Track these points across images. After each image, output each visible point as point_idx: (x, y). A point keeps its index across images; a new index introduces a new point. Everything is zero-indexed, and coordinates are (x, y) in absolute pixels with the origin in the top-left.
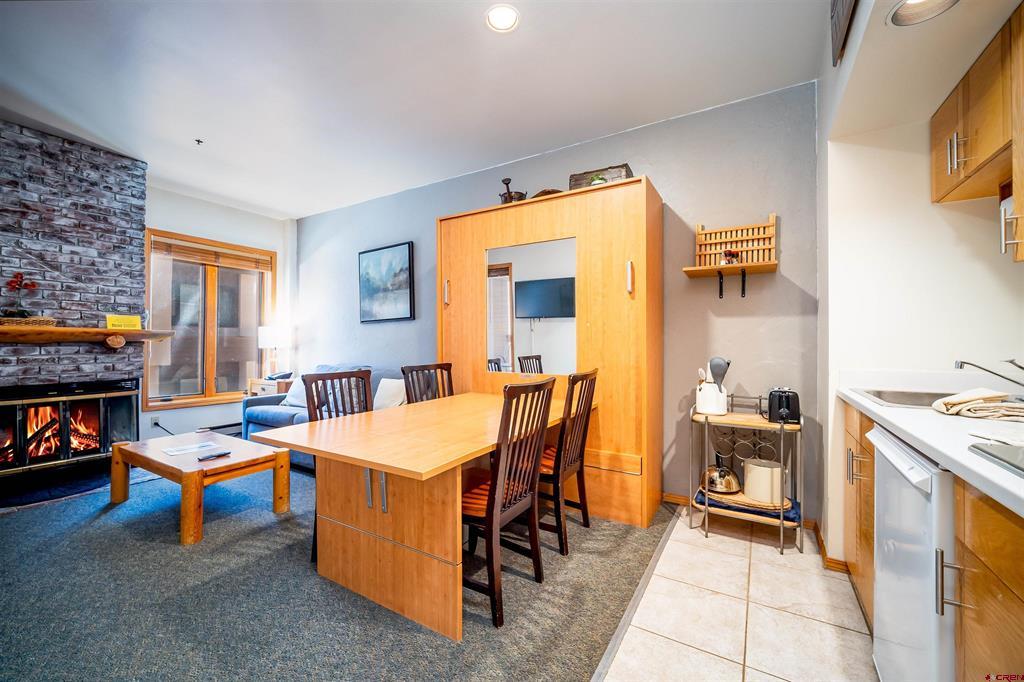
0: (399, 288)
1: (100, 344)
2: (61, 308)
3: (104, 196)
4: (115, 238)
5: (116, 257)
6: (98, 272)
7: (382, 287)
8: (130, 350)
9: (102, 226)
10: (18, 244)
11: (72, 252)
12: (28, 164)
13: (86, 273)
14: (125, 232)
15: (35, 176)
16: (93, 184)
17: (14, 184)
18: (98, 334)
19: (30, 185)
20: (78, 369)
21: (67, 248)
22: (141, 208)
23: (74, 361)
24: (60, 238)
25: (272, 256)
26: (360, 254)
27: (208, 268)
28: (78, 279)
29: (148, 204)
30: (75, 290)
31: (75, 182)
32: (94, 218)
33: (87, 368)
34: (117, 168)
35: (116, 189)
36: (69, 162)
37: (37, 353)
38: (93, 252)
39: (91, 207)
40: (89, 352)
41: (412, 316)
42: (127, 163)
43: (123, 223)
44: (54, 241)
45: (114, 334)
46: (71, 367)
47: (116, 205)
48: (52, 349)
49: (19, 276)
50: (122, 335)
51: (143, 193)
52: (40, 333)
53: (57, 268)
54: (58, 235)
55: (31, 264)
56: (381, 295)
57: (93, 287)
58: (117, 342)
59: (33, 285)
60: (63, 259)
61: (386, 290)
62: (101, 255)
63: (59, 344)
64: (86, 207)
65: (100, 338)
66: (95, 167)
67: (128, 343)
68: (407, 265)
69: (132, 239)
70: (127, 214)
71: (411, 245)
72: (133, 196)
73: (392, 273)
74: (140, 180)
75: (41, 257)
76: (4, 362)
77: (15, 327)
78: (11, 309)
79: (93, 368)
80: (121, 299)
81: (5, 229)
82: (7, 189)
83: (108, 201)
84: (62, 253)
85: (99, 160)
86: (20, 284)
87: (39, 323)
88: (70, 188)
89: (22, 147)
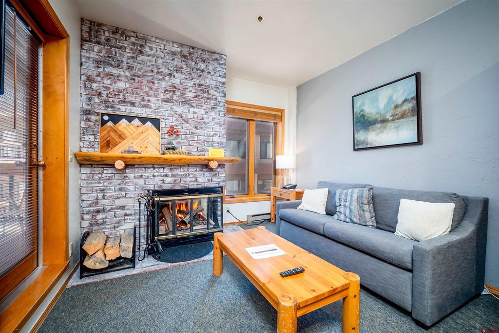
1: (205, 166)
2: (189, 145)
3: (207, 78)
4: (212, 102)
5: (212, 114)
6: (205, 123)
8: (219, 170)
9: (206, 95)
10: (172, 109)
11: (194, 112)
12: (176, 63)
13: (200, 124)
14: (216, 99)
15: (178, 70)
16: (203, 71)
17: (170, 75)
18: (205, 159)
19: (177, 75)
20: (196, 180)
21: (192, 110)
22: (224, 84)
23: (195, 176)
24: (188, 104)
28: (196, 128)
29: (227, 81)
30: (195, 134)
31: (195, 71)
32: (203, 91)
33: (200, 180)
34: (213, 60)
35: (212, 73)
36: (192, 60)
37: (179, 172)
38: (203, 112)
39: (202, 85)
40: (202, 170)
42: (217, 56)
43: (216, 93)
44: (187, 106)
45: (212, 160)
46: (193, 179)
47: (213, 83)
48: (186, 169)
49: (172, 127)
50: (216, 160)
51: (225, 74)
52: (180, 160)
53: (187, 122)
54: (187, 102)
55: (177, 120)
57: (202, 132)
58: (213, 165)
59: (178, 132)
60: (190, 116)
62: (206, 113)
63: (189, 165)
64: (200, 85)
65: (206, 162)
66: (203, 61)
67: (219, 166)
69: (220, 102)
70: (217, 88)
72: (220, 76)
74: (223, 66)
75: (181, 116)
76: (166, 176)
77: (169, 156)
78: (169, 146)
79: (203, 180)
80: (216, 139)
81: (166, 101)
82: (167, 78)
83: (209, 80)
84: (189, 112)
85: (205, 57)
86: (172, 132)
87: (180, 153)
88: (193, 75)
89: (173, 54)
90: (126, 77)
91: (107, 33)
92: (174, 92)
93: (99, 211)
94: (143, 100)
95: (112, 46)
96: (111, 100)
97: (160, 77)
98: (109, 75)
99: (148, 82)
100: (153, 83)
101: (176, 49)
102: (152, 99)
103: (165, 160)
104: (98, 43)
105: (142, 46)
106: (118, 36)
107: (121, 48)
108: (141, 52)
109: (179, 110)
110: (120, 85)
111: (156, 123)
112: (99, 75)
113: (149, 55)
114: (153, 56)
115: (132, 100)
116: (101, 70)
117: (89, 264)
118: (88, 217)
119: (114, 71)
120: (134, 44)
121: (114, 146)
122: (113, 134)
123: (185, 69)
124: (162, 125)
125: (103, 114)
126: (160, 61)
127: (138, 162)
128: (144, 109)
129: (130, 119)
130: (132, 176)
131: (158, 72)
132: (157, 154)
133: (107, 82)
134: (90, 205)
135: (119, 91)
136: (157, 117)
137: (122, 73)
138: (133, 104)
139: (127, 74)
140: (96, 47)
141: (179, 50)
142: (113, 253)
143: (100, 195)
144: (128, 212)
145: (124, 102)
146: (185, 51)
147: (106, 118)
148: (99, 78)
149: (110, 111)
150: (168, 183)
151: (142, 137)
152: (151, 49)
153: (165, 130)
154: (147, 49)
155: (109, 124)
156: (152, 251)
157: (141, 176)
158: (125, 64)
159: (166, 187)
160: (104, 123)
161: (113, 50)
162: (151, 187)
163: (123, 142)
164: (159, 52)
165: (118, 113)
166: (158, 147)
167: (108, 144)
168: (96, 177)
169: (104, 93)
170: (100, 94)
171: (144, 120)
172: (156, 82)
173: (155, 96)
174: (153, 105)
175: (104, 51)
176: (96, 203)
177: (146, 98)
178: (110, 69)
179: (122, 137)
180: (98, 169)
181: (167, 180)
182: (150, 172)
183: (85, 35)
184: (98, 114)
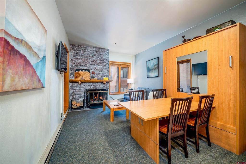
0: (155, 69)
2: (98, 77)
3: (103, 57)
4: (105, 64)
5: (105, 67)
6: (102, 70)
7: (151, 69)
8: (107, 84)
9: (103, 62)
10: (93, 66)
11: (99, 67)
12: (94, 53)
13: (101, 70)
14: (106, 63)
15: (95, 55)
16: (102, 55)
17: (93, 57)
18: (102, 81)
19: (94, 57)
20: (100, 87)
21: (99, 66)
22: (108, 58)
23: (100, 86)
24: (98, 65)
25: (130, 64)
26: (147, 61)
27: (119, 67)
28: (100, 71)
29: (109, 57)
30: (100, 73)
31: (100, 55)
32: (102, 61)
33: (101, 87)
34: (105, 51)
35: (105, 55)
36: (99, 52)
37: (95, 84)
38: (102, 67)
39: (102, 59)
40: (101, 84)
41: (158, 76)
42: (106, 50)
43: (106, 61)
44: (97, 65)
45: (104, 81)
46: (99, 86)
47: (105, 58)
49: (93, 72)
50: (105, 81)
51: (108, 55)
52: (95, 81)
53: (97, 70)
54: (97, 64)
55: (94, 70)
56: (151, 71)
57: (102, 73)
58: (105, 82)
59: (95, 73)
60: (98, 68)
61: (152, 70)
62: (103, 67)
63: (98, 83)
64: (101, 59)
65: (102, 82)
66: (102, 52)
67: (106, 82)
68: (157, 63)
69: (107, 64)
70: (106, 59)
71: (158, 58)
72: (107, 56)
73: (154, 66)
74: (108, 53)
75: (96, 68)
76: (91, 85)
77: (92, 80)
78: (92, 77)
79: (102, 87)
80: (106, 75)
81: (92, 64)
82: (92, 58)
83: (104, 58)
84: (98, 67)
85: (103, 51)
86: (93, 73)
87: (95, 79)
88: (99, 56)
89: (94, 51)
90: (81, 59)
91: (76, 47)
92: (94, 61)
93: (74, 95)
94: (85, 64)
95: (77, 51)
96: (77, 65)
97: (90, 58)
98: (77, 58)
99: (87, 59)
100: (88, 59)
101: (94, 49)
102: (88, 64)
103: (91, 81)
104: (74, 50)
105: (85, 50)
106: (79, 48)
107: (80, 51)
108: (85, 51)
109: (95, 66)
110: (80, 61)
111: (89, 71)
112: (74, 59)
113: (87, 52)
114: (88, 52)
115: (83, 65)
116: (75, 57)
117: (73, 107)
118: (71, 96)
119: (78, 57)
120: (83, 49)
121: (78, 78)
122: (78, 74)
123: (97, 55)
124: (90, 71)
125: (75, 69)
126: (90, 53)
127: (84, 82)
128: (86, 67)
129: (82, 70)
130: (82, 85)
131: (89, 56)
132: (89, 79)
133: (76, 60)
134: (72, 93)
135: (79, 63)
136: (89, 69)
137: (80, 58)
138: (83, 66)
139: (81, 58)
140: (74, 51)
141: (95, 49)
142: (78, 105)
143: (74, 91)
144: (81, 95)
145: (80, 65)
146: (97, 49)
147: (76, 70)
148: (74, 60)
149: (77, 68)
150: (92, 88)
151: (85, 75)
152: (87, 50)
153: (91, 73)
154: (86, 50)
155: (77, 71)
156: (88, 106)
157: (85, 86)
158: (81, 55)
159: (91, 89)
160: (75, 71)
161: (78, 51)
162: (88, 89)
163: (80, 76)
164: (90, 51)
165: (79, 69)
166: (89, 77)
167: (76, 77)
168: (74, 86)
169: (75, 63)
170: (74, 64)
171: (85, 70)
172: (89, 59)
173: (89, 63)
174: (88, 66)
175: (75, 52)
176: (74, 93)
177: (86, 64)
178: (77, 57)
179: (80, 75)
180: (74, 83)
181: (92, 87)
182: (87, 84)
183: (71, 48)
184: (74, 69)
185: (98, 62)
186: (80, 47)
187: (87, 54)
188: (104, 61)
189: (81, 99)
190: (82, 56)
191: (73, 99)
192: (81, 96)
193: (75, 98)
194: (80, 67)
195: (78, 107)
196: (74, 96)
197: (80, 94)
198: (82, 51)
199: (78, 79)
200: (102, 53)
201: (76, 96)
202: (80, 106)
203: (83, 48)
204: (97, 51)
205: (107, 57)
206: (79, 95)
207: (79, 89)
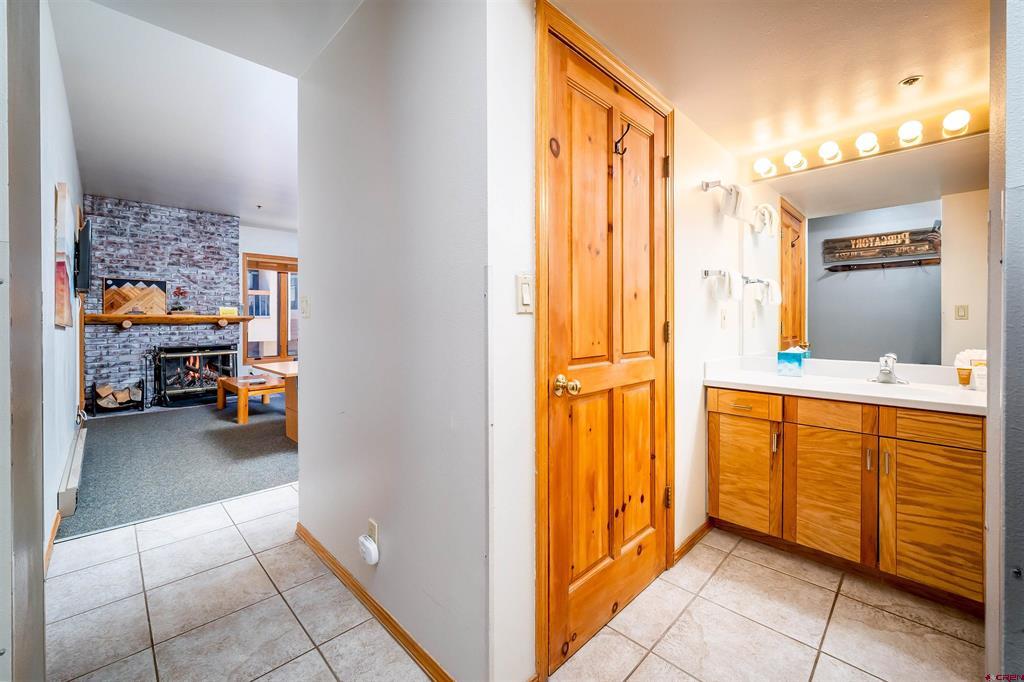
1: (215, 324)
2: (198, 305)
3: (217, 240)
4: (224, 263)
5: (224, 274)
6: (215, 283)
8: (232, 327)
9: (217, 257)
10: (179, 271)
11: (203, 273)
12: (182, 228)
13: (210, 284)
14: (228, 259)
15: (185, 234)
16: (213, 234)
17: (176, 239)
18: (215, 318)
19: (183, 239)
20: (206, 338)
21: (200, 271)
22: (237, 244)
23: (205, 333)
28: (205, 288)
29: (240, 242)
30: (204, 294)
31: (204, 234)
33: (211, 338)
34: (224, 223)
35: (223, 235)
36: (200, 223)
37: (187, 329)
38: (213, 273)
39: (212, 247)
40: (212, 328)
42: (229, 219)
43: (228, 254)
44: (195, 268)
45: (222, 319)
46: (203, 337)
47: (224, 245)
48: (194, 327)
49: (178, 288)
50: (227, 319)
51: (238, 235)
52: (188, 319)
53: (195, 283)
54: (195, 264)
55: (184, 281)
57: (213, 291)
58: (224, 323)
59: (185, 293)
60: (199, 277)
62: (217, 273)
63: (197, 324)
64: (209, 247)
65: (215, 321)
66: (213, 224)
67: (229, 323)
70: (229, 249)
72: (232, 238)
74: (236, 228)
75: (188, 278)
76: (173, 334)
77: (175, 315)
78: (175, 306)
79: (213, 338)
80: (227, 298)
81: (172, 264)
82: (173, 243)
83: (219, 243)
84: (198, 274)
85: (215, 220)
86: (179, 293)
87: (188, 313)
88: (201, 238)
89: (180, 219)
90: (130, 244)
91: (109, 206)
92: (181, 255)
93: (102, 366)
94: (147, 264)
95: (115, 217)
96: (114, 265)
97: (166, 242)
98: (113, 243)
99: (153, 247)
100: (158, 248)
101: (183, 214)
102: (157, 263)
103: (172, 319)
104: (101, 215)
105: (145, 215)
106: (120, 208)
107: (124, 217)
108: (145, 221)
109: (186, 271)
110: (124, 252)
111: (162, 285)
112: (102, 244)
113: (154, 223)
114: (158, 223)
115: (137, 264)
116: (104, 239)
117: (102, 403)
118: (91, 371)
119: (118, 240)
120: (137, 213)
121: (118, 308)
122: (117, 297)
123: (193, 233)
124: (168, 287)
125: (107, 279)
126: (165, 227)
127: (144, 321)
128: (149, 273)
129: (134, 282)
130: (137, 334)
131: (163, 238)
132: (162, 314)
133: (110, 250)
134: (95, 361)
135: (123, 257)
136: (163, 280)
137: (126, 241)
138: (137, 268)
139: (131, 241)
140: (99, 219)
141: (186, 215)
142: (123, 397)
143: (104, 352)
144: (133, 368)
145: (128, 267)
146: (193, 215)
147: (110, 282)
148: (102, 247)
149: (114, 276)
150: (175, 341)
151: (148, 297)
152: (156, 217)
153: (172, 291)
154: (151, 217)
155: (114, 287)
156: (160, 401)
157: (146, 334)
158: (128, 231)
159: (173, 344)
160: (108, 287)
161: (116, 220)
162: (157, 345)
163: (127, 304)
164: (164, 219)
165: (122, 277)
166: (164, 307)
167: (112, 306)
168: (100, 335)
169: (107, 260)
170: (103, 261)
171: (149, 283)
172: (161, 247)
173: (161, 260)
174: (158, 269)
175: (107, 222)
176: (101, 359)
177: (151, 263)
178: (112, 238)
179: (126, 299)
180: (100, 328)
181: (174, 338)
182: (156, 330)
183: (88, 209)
184: (102, 279)
185: (197, 257)
186: (125, 206)
187: (155, 228)
188: (222, 253)
189: (134, 379)
190: (133, 235)
191: (99, 382)
192: (130, 370)
193: (108, 377)
194: (126, 273)
195: (120, 404)
196: (104, 371)
197: (127, 363)
198: (135, 218)
199: (119, 313)
200: (212, 229)
201: (111, 369)
202: (131, 401)
203: (136, 209)
204: (192, 221)
205: (234, 241)
206: (123, 367)
207: (125, 347)
